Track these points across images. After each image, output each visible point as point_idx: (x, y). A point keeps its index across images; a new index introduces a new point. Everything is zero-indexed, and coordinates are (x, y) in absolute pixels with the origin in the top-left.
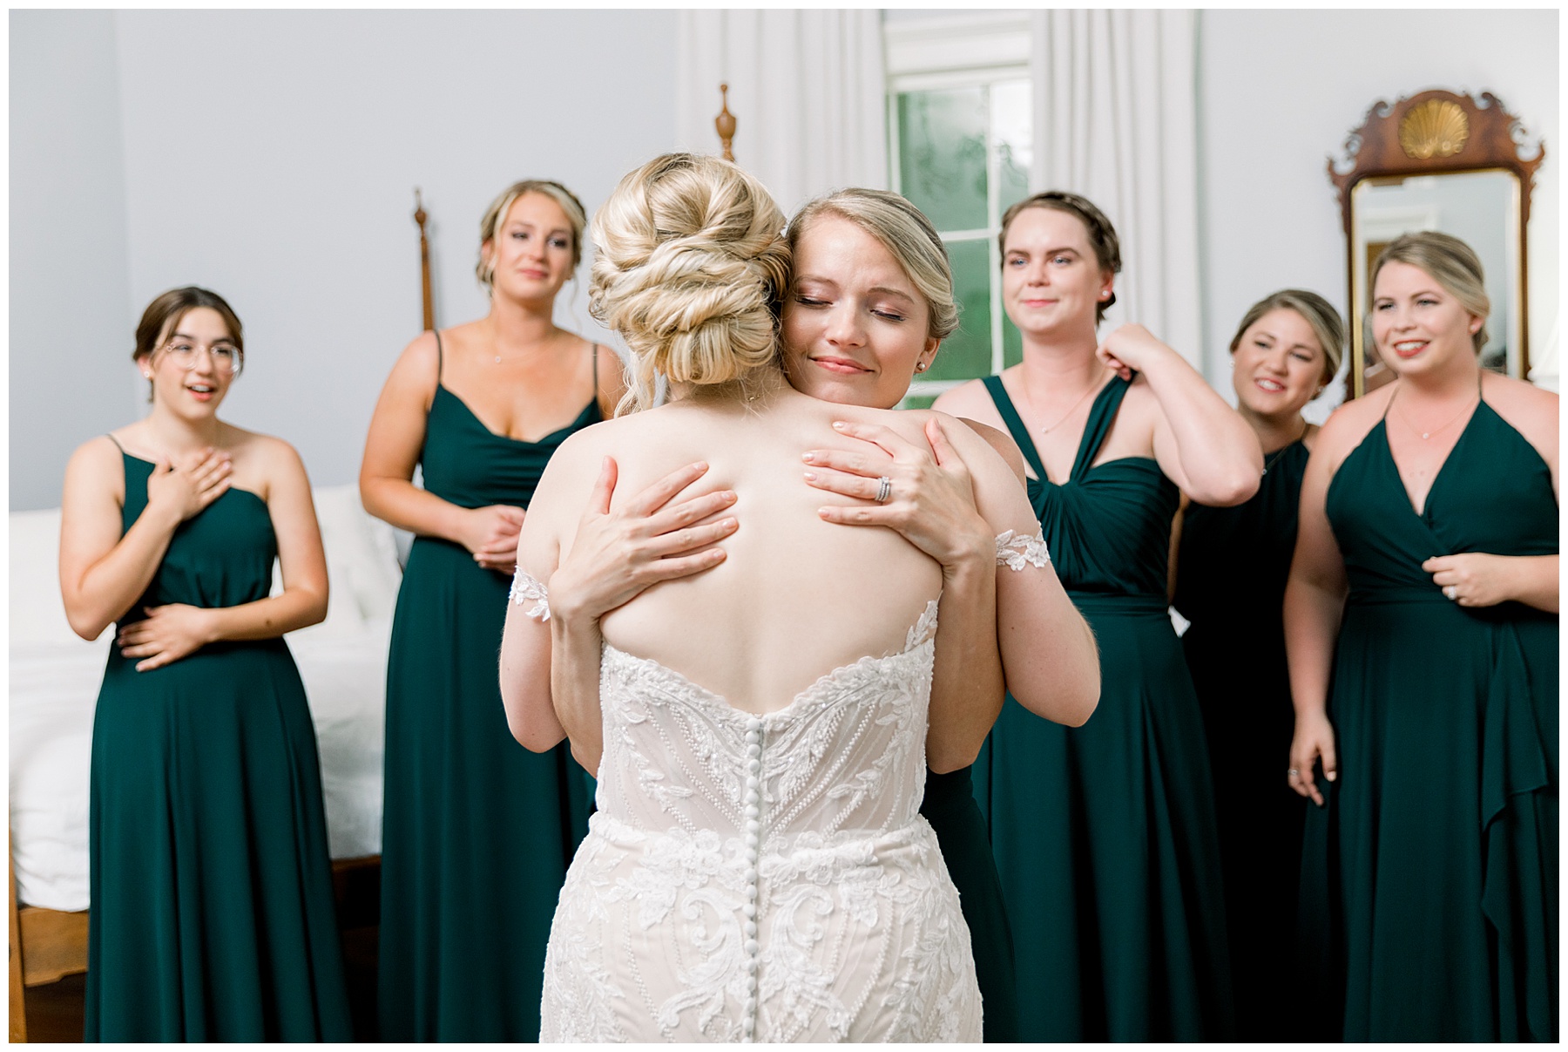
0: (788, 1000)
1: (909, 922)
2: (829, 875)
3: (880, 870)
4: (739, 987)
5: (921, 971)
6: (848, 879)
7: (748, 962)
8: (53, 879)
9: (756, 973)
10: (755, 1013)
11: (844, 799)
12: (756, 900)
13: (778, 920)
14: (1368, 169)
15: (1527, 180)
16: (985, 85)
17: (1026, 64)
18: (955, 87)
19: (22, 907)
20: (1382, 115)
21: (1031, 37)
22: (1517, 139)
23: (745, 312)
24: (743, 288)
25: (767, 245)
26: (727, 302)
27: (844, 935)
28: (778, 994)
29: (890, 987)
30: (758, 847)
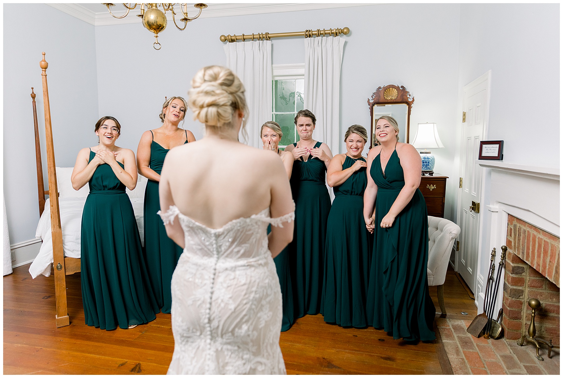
0: (219, 301)
1: (255, 281)
2: (234, 269)
3: (248, 267)
4: (208, 296)
5: (257, 294)
6: (239, 270)
7: (210, 290)
8: (73, 251)
9: (212, 293)
10: (211, 304)
11: (238, 252)
12: (214, 274)
13: (220, 279)
14: (377, 102)
15: (411, 106)
16: (294, 79)
17: (304, 75)
18: (288, 79)
19: (65, 257)
20: (380, 90)
21: (305, 69)
22: (408, 97)
23: (223, 105)
24: (224, 98)
25: (237, 92)
26: (218, 101)
27: (236, 285)
28: (217, 299)
29: (247, 298)
30: (217, 261)
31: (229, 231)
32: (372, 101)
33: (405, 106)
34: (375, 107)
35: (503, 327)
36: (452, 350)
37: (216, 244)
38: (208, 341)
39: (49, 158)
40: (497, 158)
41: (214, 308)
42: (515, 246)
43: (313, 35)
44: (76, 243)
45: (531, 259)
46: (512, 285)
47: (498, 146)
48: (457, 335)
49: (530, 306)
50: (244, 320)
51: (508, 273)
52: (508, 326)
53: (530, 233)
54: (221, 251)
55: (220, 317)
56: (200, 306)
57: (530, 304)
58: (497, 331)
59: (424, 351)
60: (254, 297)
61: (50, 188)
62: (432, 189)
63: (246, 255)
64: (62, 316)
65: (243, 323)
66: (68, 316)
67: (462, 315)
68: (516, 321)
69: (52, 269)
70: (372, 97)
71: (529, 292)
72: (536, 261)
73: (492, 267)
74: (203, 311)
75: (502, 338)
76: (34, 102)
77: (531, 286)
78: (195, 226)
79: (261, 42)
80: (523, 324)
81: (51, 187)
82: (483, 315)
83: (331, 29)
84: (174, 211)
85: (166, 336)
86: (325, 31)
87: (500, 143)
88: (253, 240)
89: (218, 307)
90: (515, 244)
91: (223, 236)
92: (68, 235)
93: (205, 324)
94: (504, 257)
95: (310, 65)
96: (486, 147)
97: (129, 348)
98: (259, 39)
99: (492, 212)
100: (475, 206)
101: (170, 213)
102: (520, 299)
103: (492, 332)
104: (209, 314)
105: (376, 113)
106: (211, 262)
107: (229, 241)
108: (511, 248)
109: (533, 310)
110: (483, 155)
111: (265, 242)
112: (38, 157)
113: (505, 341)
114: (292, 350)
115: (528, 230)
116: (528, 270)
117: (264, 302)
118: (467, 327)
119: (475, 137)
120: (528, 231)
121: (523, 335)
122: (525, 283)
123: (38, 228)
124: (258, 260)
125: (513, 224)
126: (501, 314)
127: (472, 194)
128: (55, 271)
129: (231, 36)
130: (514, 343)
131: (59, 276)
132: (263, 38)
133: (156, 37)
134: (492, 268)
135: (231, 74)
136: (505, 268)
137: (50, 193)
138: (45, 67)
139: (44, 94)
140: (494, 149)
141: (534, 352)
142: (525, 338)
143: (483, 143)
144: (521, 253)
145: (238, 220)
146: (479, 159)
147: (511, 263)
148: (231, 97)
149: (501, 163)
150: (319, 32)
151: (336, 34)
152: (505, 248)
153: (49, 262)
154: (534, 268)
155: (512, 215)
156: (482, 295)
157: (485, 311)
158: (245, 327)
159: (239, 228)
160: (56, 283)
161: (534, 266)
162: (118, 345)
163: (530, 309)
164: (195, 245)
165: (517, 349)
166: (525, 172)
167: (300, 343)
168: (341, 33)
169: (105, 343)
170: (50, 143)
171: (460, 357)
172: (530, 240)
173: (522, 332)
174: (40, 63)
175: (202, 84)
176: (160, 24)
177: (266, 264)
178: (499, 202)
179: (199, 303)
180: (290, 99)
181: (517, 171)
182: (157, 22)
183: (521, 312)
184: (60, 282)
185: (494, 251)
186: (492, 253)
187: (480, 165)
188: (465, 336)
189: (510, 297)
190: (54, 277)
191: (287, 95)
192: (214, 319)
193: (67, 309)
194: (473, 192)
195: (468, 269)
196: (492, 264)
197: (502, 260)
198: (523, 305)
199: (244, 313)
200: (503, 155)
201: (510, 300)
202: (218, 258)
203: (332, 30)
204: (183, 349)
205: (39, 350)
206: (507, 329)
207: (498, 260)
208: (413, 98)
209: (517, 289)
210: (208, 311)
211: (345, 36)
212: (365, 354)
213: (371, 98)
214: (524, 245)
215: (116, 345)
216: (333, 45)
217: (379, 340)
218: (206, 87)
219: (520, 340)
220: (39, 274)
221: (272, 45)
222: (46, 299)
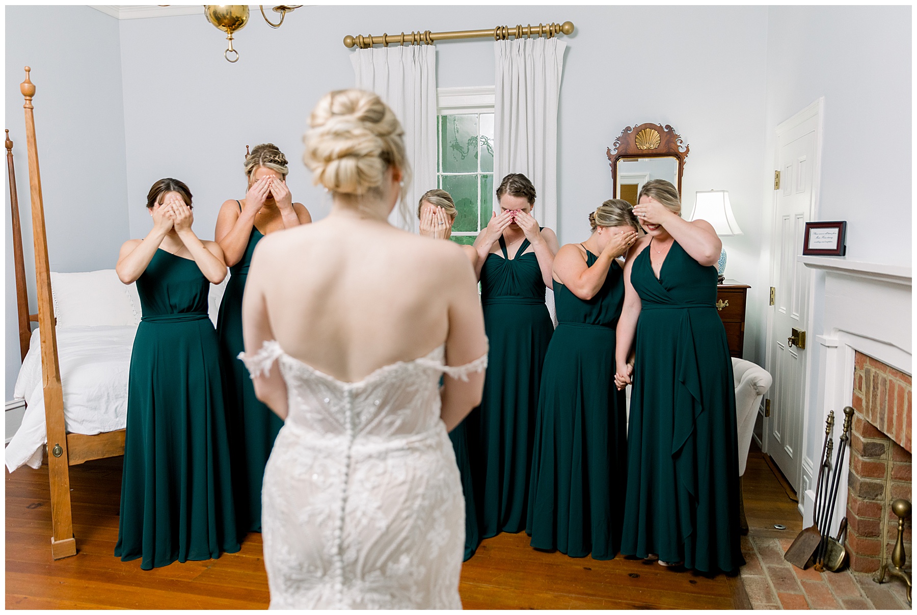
0: (359, 514)
1: (421, 477)
2: (383, 456)
3: (409, 452)
4: (337, 506)
5: (426, 499)
6: (393, 457)
7: (341, 495)
8: (82, 422)
9: (345, 500)
10: (343, 519)
11: (391, 424)
12: (348, 466)
13: (359, 475)
14: (623, 154)
15: (683, 160)
16: (477, 114)
17: (493, 107)
18: (465, 114)
19: (68, 433)
20: (629, 132)
21: (495, 96)
22: (679, 144)
23: (367, 155)
24: (368, 143)
25: (389, 133)
26: (357, 148)
27: (388, 484)
28: (354, 511)
29: (408, 508)
30: (352, 442)
31: (375, 386)
32: (614, 153)
33: (674, 161)
34: (621, 163)
35: (848, 550)
36: (759, 591)
37: (352, 409)
38: (338, 586)
39: (39, 256)
40: (836, 252)
41: (350, 527)
42: (867, 407)
43: (508, 35)
44: (87, 407)
45: (896, 430)
46: (862, 476)
47: (836, 230)
48: (767, 565)
49: (894, 512)
50: (404, 547)
51: (856, 454)
52: (857, 548)
53: (894, 385)
54: (360, 423)
55: (359, 543)
56: (322, 524)
57: (894, 510)
58: (838, 557)
59: (709, 594)
60: (420, 505)
61: (39, 309)
62: (722, 308)
63: (404, 430)
64: (63, 539)
65: (402, 553)
66: (73, 539)
67: (775, 530)
68: (871, 540)
69: (45, 456)
70: (615, 144)
71: (894, 488)
72: (904, 434)
73: (828, 444)
74: (328, 532)
75: (846, 569)
76: (10, 156)
77: (896, 478)
78: (313, 377)
79: (417, 47)
80: (882, 546)
81: (41, 308)
82: (814, 529)
83: (541, 24)
84: (272, 351)
85: (251, 572)
86: (531, 28)
87: (841, 226)
88: (417, 402)
89: (356, 526)
90: (867, 402)
91: (364, 396)
92: (72, 394)
93: (332, 556)
94: (848, 426)
95: (505, 88)
96: (815, 234)
97: (184, 595)
98: (413, 42)
99: (827, 348)
100: (798, 337)
101: (264, 354)
102: (878, 500)
103: (829, 560)
104: (340, 537)
105: (623, 174)
106: (339, 443)
107: (374, 404)
108: (860, 411)
109: (899, 520)
110: (811, 247)
111: (436, 406)
112: (18, 253)
113: (851, 575)
114: (475, 595)
115: (890, 378)
116: (891, 450)
117: (437, 514)
118: (784, 551)
119: (796, 215)
120: (890, 381)
121: (884, 564)
122: (886, 471)
123: (18, 381)
124: (426, 439)
125: (864, 369)
126: (844, 527)
127: (792, 316)
128: (50, 459)
129: (363, 38)
130: (868, 578)
131: (57, 467)
132: (421, 40)
133: (231, 39)
134: (828, 447)
135: (377, 101)
136: (850, 445)
137: (40, 319)
138: (29, 92)
139: (28, 141)
140: (830, 236)
141: (903, 594)
142: (887, 570)
143: (810, 226)
144: (878, 420)
145: (394, 367)
146: (804, 254)
147: (861, 438)
148: (380, 142)
149: (842, 260)
150: (521, 31)
151: (551, 34)
152: (850, 412)
153: (38, 443)
154: (901, 445)
155: (861, 353)
156: (811, 494)
157: (816, 523)
158: (405, 560)
159: (394, 380)
160: (51, 480)
161: (902, 442)
162: (164, 590)
163: (895, 519)
164: (311, 411)
165: (873, 588)
166: (883, 277)
167: (489, 582)
168: (560, 31)
169: (141, 586)
170: (40, 230)
171: (772, 604)
172: (893, 396)
173: (881, 560)
174: (21, 86)
175: (327, 119)
176: (237, 17)
177: (439, 445)
178: (840, 330)
179: (320, 519)
180: (468, 149)
181: (871, 275)
182: (231, 13)
183: (879, 523)
184: (59, 479)
185: (832, 416)
186: (828, 419)
187: (806, 264)
188: (782, 567)
189: (859, 496)
190: (48, 469)
191: (464, 141)
192: (348, 547)
193: (71, 526)
194: (794, 313)
195: (785, 448)
196: (828, 440)
197: (846, 432)
198: (883, 511)
199: (403, 534)
200: (845, 247)
201: (860, 502)
202: (354, 437)
203: (542, 27)
204: (290, 600)
205: (20, 601)
206: (854, 554)
207: (838, 431)
208: (687, 147)
209: (872, 483)
210: (337, 533)
211: (565, 37)
212: (605, 601)
213: (612, 147)
214: (884, 404)
215: (161, 589)
216: (546, 53)
217: (630, 575)
218: (336, 124)
219: (878, 573)
220: (21, 463)
221: (437, 53)
222: (32, 508)
